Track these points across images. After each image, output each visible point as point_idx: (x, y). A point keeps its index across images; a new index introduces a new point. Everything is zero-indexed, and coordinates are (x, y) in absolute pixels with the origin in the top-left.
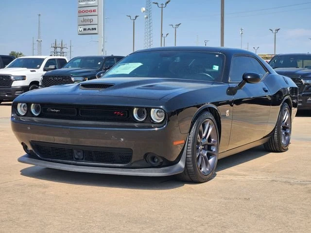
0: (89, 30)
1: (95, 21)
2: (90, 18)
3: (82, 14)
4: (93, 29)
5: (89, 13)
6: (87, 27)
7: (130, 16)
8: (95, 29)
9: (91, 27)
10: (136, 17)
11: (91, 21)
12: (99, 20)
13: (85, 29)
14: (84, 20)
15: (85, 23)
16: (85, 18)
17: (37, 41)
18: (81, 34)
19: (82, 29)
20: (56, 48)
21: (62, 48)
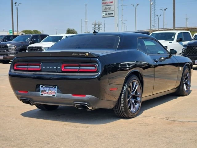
0: (109, 15)
1: (112, 9)
2: (109, 7)
3: (104, 5)
4: (111, 14)
5: (109, 4)
6: (108, 13)
7: (133, 5)
8: (113, 14)
9: (110, 12)
10: (137, 5)
11: (110, 8)
12: (115, 8)
13: (106, 14)
14: (106, 9)
15: (106, 10)
16: (106, 7)
17: (85, 21)
18: (104, 17)
19: (104, 14)
20: (95, 25)
21: (99, 25)
